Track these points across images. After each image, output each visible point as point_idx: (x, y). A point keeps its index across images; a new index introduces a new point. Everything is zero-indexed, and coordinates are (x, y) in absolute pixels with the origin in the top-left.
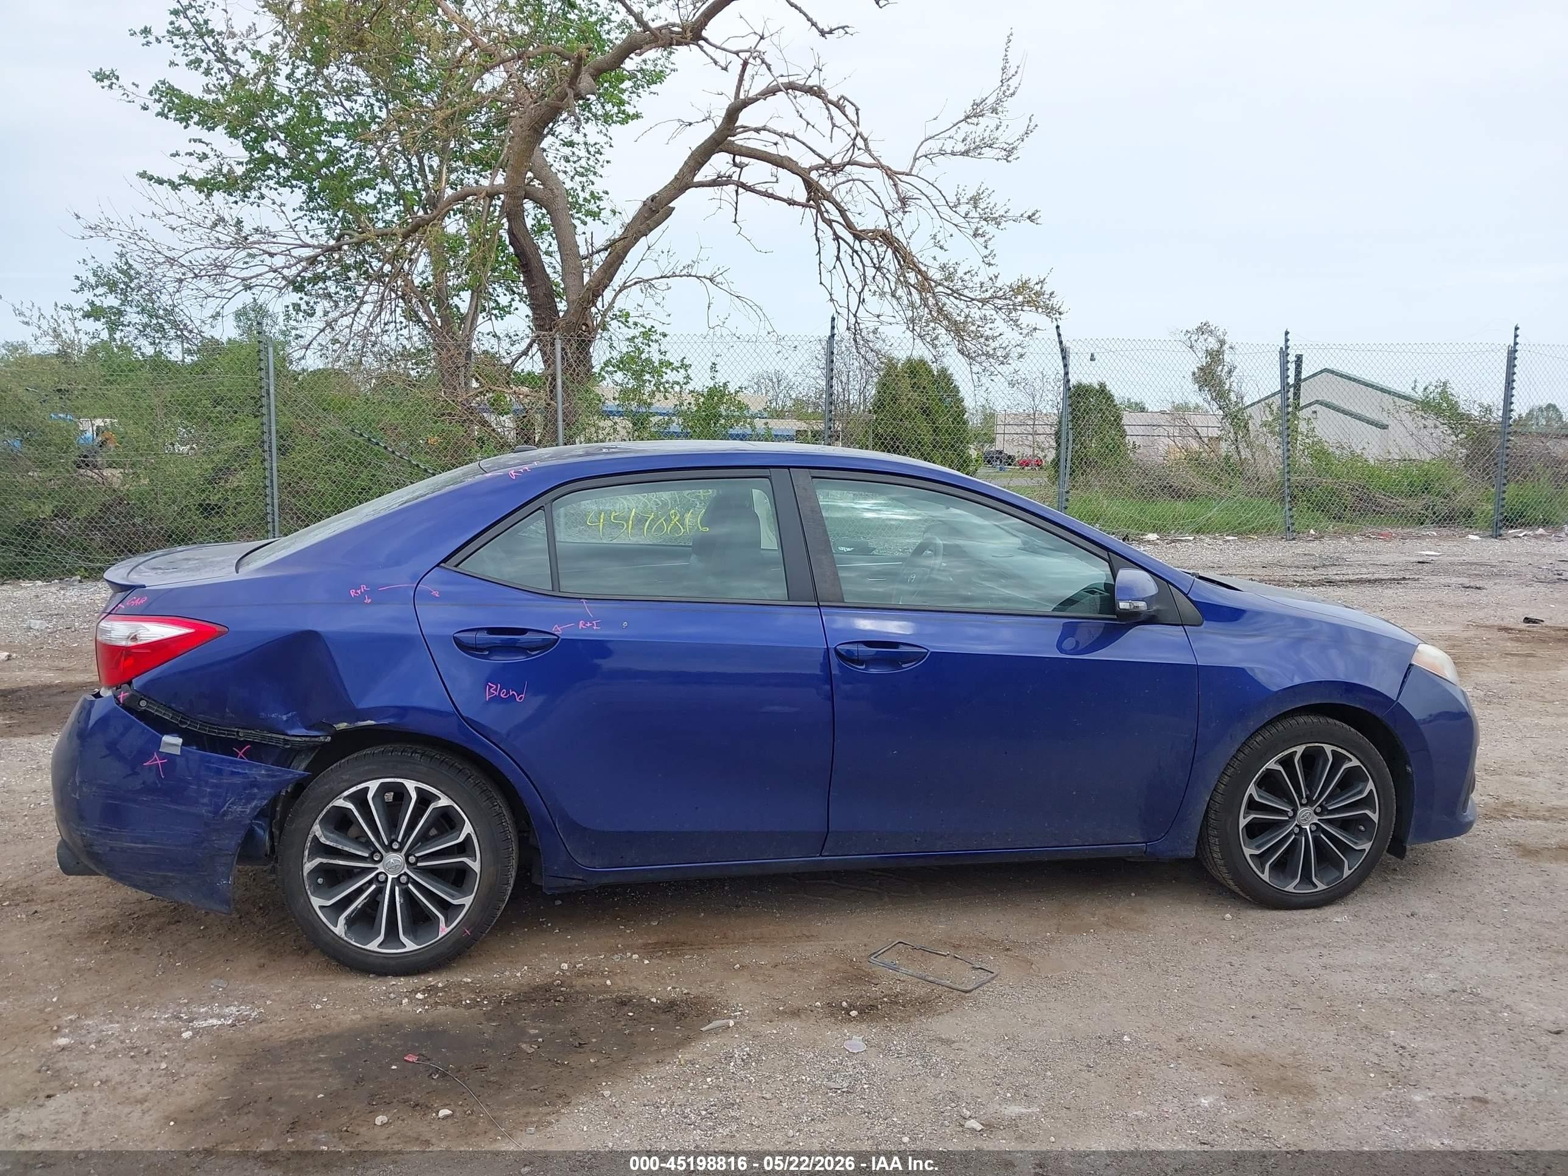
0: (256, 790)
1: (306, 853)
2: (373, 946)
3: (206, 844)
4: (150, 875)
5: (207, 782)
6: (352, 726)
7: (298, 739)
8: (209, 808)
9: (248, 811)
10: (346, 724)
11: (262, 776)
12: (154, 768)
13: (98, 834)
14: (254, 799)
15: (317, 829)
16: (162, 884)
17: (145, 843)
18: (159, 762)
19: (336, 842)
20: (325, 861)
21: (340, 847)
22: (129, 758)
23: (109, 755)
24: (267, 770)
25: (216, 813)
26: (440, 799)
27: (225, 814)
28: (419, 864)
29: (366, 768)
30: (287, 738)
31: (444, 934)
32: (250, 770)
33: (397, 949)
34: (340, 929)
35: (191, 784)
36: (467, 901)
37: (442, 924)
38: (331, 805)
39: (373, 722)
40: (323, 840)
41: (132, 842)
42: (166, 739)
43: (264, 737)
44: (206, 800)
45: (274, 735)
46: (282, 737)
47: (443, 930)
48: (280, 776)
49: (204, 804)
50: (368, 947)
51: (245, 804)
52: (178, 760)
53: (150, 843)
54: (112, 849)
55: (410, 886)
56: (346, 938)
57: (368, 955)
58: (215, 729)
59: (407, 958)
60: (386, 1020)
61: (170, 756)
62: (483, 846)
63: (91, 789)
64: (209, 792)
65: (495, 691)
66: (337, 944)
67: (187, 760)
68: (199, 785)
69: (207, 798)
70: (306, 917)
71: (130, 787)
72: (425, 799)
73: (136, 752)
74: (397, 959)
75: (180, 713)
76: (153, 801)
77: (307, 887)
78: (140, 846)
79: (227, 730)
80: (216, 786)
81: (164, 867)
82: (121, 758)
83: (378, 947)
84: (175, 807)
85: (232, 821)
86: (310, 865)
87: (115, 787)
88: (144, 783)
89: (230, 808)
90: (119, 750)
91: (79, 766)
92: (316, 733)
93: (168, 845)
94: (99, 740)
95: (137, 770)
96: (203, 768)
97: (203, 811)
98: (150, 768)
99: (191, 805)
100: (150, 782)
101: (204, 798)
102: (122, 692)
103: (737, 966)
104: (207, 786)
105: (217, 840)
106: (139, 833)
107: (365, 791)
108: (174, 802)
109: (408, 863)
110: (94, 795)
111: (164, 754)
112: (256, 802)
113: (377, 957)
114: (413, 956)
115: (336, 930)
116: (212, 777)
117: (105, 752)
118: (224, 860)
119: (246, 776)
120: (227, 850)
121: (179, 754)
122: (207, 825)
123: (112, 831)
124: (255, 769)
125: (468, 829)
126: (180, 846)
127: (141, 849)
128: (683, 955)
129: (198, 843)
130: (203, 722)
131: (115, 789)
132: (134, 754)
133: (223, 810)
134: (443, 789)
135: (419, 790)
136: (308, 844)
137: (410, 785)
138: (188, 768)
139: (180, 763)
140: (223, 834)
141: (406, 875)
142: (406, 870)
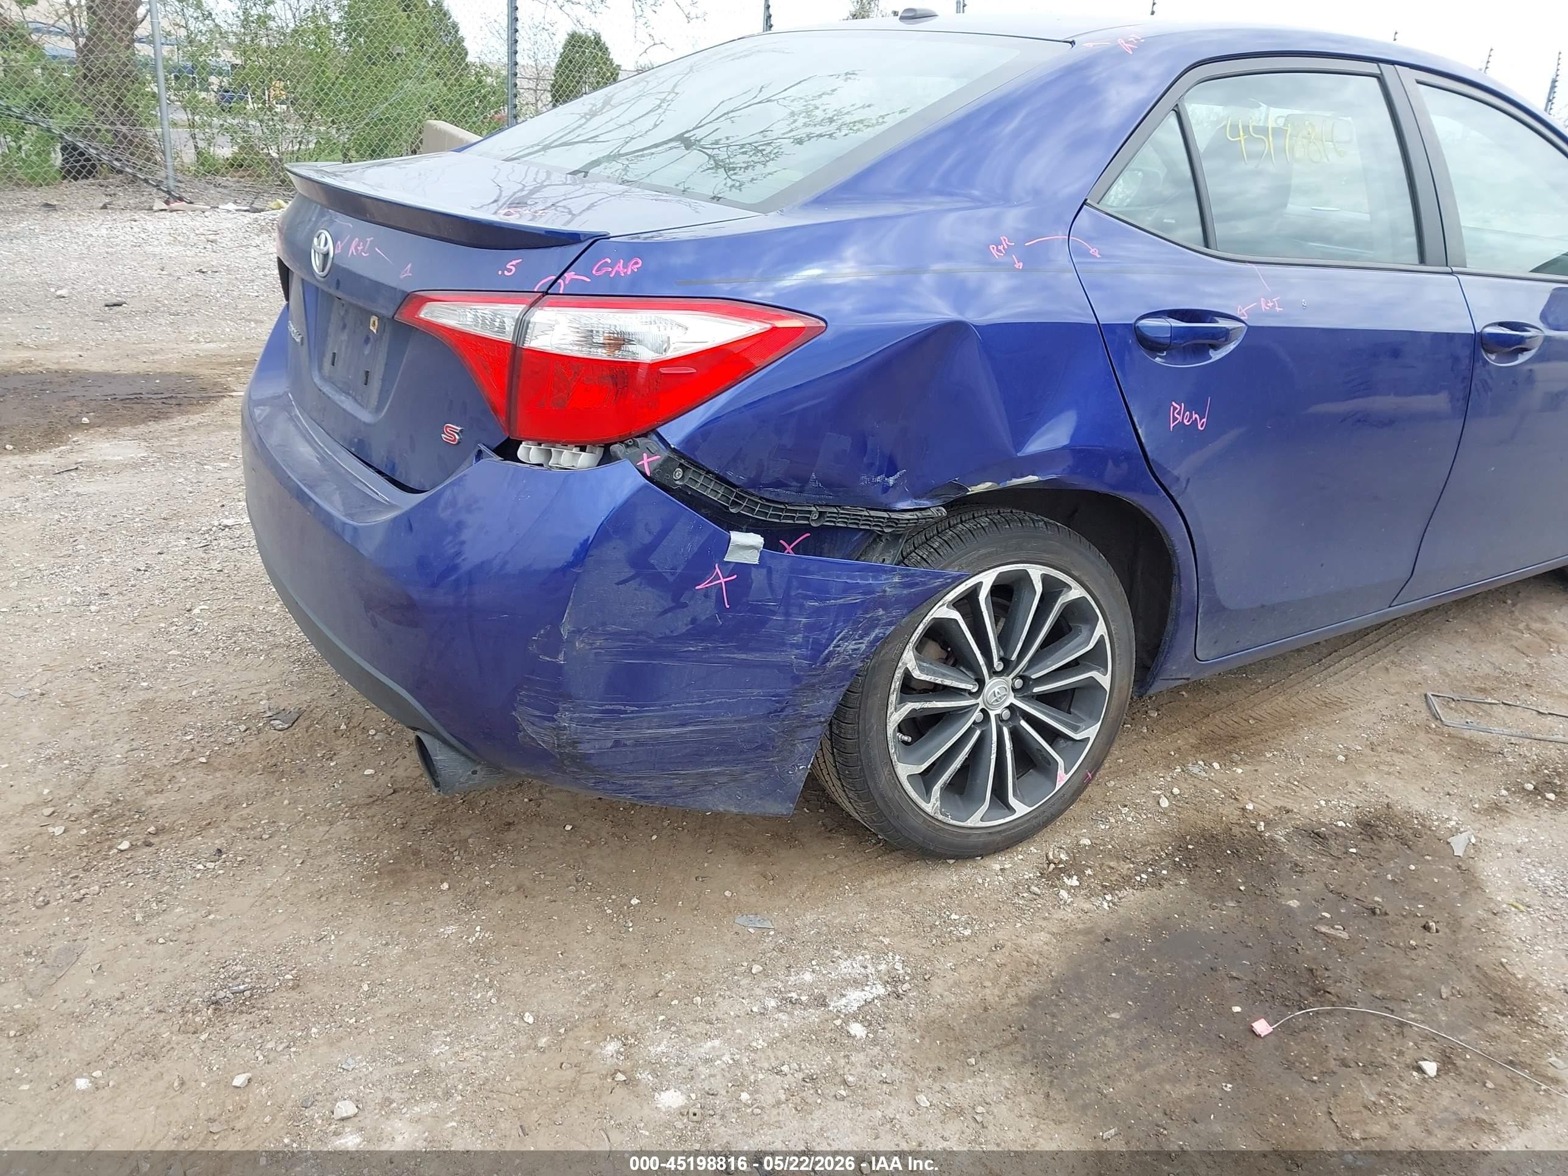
0: (881, 612)
1: (893, 698)
2: (975, 821)
3: (789, 711)
4: (678, 776)
5: (801, 606)
6: (1001, 486)
7: (907, 516)
8: (804, 651)
9: (863, 646)
10: (990, 484)
11: (894, 586)
12: (714, 591)
13: (597, 720)
14: (876, 627)
15: (909, 659)
16: (696, 787)
17: (683, 725)
18: (722, 581)
19: (934, 673)
20: (918, 705)
21: (939, 681)
22: (671, 579)
23: (632, 578)
24: (903, 576)
25: (814, 658)
26: (1069, 587)
27: (827, 659)
28: (1036, 690)
29: (982, 551)
30: (894, 516)
31: (1063, 783)
32: (875, 578)
33: (1004, 818)
34: (932, 805)
35: (774, 613)
36: (1091, 732)
37: (1061, 771)
38: (928, 618)
39: (1035, 478)
40: (917, 674)
41: (660, 727)
42: (737, 537)
43: (857, 518)
44: (798, 638)
45: (873, 513)
46: (885, 515)
47: (1061, 780)
48: (924, 583)
49: (797, 646)
50: (969, 823)
51: (862, 637)
52: (754, 573)
53: (696, 724)
54: (617, 743)
55: (1023, 723)
56: (941, 817)
57: (969, 835)
58: (782, 510)
59: (1017, 826)
60: (1088, 932)
61: (742, 568)
62: (1117, 651)
63: (591, 644)
64: (805, 625)
65: (1179, 413)
66: (929, 826)
67: (770, 571)
68: (787, 614)
69: (801, 635)
70: (891, 795)
71: (668, 632)
72: (1053, 589)
73: (682, 567)
74: (1004, 831)
75: (735, 486)
76: (706, 650)
77: (892, 751)
78: (674, 731)
79: (801, 511)
80: (817, 612)
81: (708, 759)
82: (655, 580)
83: (982, 820)
84: (744, 656)
85: (837, 667)
86: (896, 717)
87: (639, 633)
88: (694, 621)
89: (839, 646)
90: (653, 567)
91: (570, 604)
92: (925, 503)
93: (727, 722)
94: (616, 552)
95: (682, 600)
96: (795, 583)
97: (792, 656)
98: (706, 594)
99: (771, 650)
100: (703, 618)
101: (795, 634)
102: (645, 455)
103: (1341, 758)
104: (801, 615)
105: (808, 702)
106: (675, 709)
107: (975, 591)
108: (743, 648)
109: (1014, 690)
110: (596, 653)
111: (731, 567)
112: (877, 631)
113: (980, 835)
114: (1025, 823)
115: (928, 808)
116: (812, 598)
117: (628, 572)
118: (810, 732)
119: (868, 590)
120: (819, 716)
121: (757, 563)
122: (796, 679)
123: (625, 712)
124: (884, 576)
125: (1101, 629)
126: (744, 721)
127: (673, 736)
128: (1261, 753)
129: (776, 711)
130: (768, 500)
131: (640, 637)
132: (679, 571)
133: (827, 652)
134: (1076, 574)
135: (1045, 579)
136: (896, 684)
137: (1036, 573)
138: (770, 585)
139: (758, 578)
140: (820, 691)
141: (1011, 708)
142: (1012, 699)
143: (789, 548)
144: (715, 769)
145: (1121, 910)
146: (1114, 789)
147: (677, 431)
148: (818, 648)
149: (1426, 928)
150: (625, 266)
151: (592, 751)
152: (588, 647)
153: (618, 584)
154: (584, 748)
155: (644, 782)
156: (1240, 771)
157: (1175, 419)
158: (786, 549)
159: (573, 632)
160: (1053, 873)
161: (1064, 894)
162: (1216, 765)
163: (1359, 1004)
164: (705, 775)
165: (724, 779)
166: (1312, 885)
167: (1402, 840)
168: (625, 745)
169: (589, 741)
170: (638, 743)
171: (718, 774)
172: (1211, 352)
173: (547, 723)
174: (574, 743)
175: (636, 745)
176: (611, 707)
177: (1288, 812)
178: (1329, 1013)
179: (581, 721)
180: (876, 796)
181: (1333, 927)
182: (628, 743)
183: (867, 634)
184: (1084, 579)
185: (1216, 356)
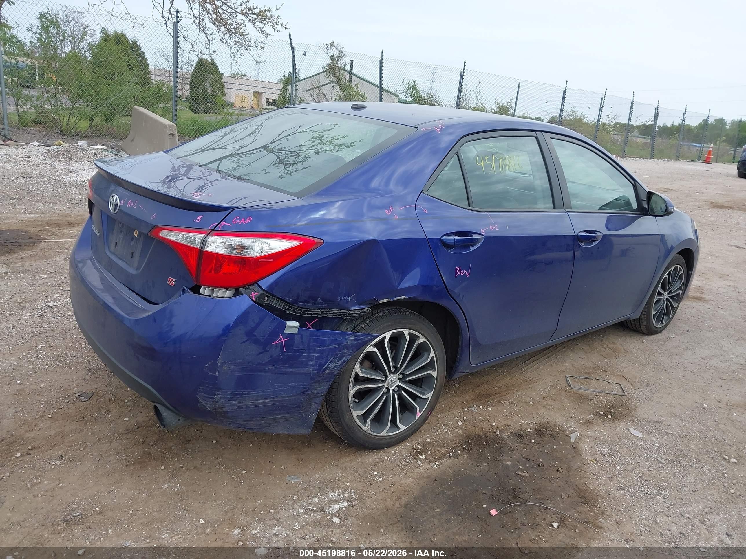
0: (346, 351)
1: (351, 384)
2: (384, 433)
3: (309, 392)
4: (263, 420)
5: (314, 350)
6: (392, 300)
7: (356, 312)
8: (315, 367)
9: (339, 365)
10: (387, 299)
11: (351, 340)
12: (280, 345)
13: (231, 398)
15: (357, 368)
16: (271, 424)
17: (266, 399)
18: (283, 340)
19: (367, 373)
20: (361, 387)
21: (369, 377)
22: (262, 341)
23: (247, 341)
25: (319, 370)
26: (420, 338)
27: (325, 370)
28: (407, 379)
29: (385, 325)
30: (351, 312)
31: (419, 416)
33: (396, 431)
34: (367, 428)
35: (303, 353)
36: (430, 395)
37: (418, 412)
38: (365, 352)
39: (404, 297)
40: (360, 374)
41: (256, 400)
42: (289, 323)
43: (336, 314)
44: (313, 362)
45: (342, 311)
46: (347, 312)
47: (418, 415)
48: (362, 339)
49: (312, 365)
50: (382, 434)
51: (338, 361)
52: (296, 337)
54: (239, 407)
55: (403, 392)
56: (370, 432)
57: (381, 439)
58: (307, 311)
59: (401, 435)
60: (428, 477)
61: (291, 335)
62: (439, 363)
63: (230, 368)
64: (316, 356)
65: (459, 271)
66: (366, 436)
67: (302, 336)
68: (309, 353)
69: (314, 361)
70: (350, 424)
71: (261, 361)
72: (413, 339)
73: (267, 336)
74: (396, 437)
75: (288, 303)
76: (276, 368)
77: (351, 406)
78: (262, 401)
79: (314, 311)
80: (320, 352)
81: (276, 412)
82: (256, 342)
83: (387, 433)
84: (291, 370)
85: (329, 373)
86: (352, 392)
87: (249, 362)
88: (271, 357)
89: (329, 365)
90: (255, 336)
91: (221, 352)
92: (363, 307)
93: (283, 397)
94: (241, 330)
95: (267, 348)
96: (312, 340)
97: (311, 370)
98: (276, 345)
99: (302, 367)
100: (275, 355)
101: (312, 361)
102: (253, 292)
103: (531, 403)
104: (314, 353)
105: (317, 388)
106: (263, 392)
107: (383, 339)
108: (291, 367)
109: (399, 379)
110: (231, 371)
111: (287, 334)
112: (344, 358)
113: (386, 439)
114: (404, 433)
115: (365, 429)
116: (318, 346)
117: (245, 338)
118: (317, 400)
119: (341, 342)
120: (321, 393)
121: (297, 333)
122: (312, 379)
123: (243, 394)
124: (347, 337)
125: (432, 354)
126: (291, 396)
127: (262, 403)
128: (499, 402)
129: (304, 392)
130: (301, 308)
131: (250, 364)
132: (266, 337)
133: (324, 367)
134: (422, 332)
135: (410, 335)
136: (352, 378)
137: (406, 332)
138: (302, 341)
139: (297, 339)
140: (322, 383)
141: (398, 386)
142: (398, 383)
143: (309, 326)
144: (279, 416)
145: (442, 468)
146: (441, 418)
147: (265, 283)
148: (321, 365)
149: (558, 471)
150: (245, 220)
151: (229, 411)
152: (228, 369)
153: (241, 343)
154: (226, 409)
155: (249, 423)
156: (491, 409)
157: (457, 273)
158: (308, 325)
159: (222, 363)
160: (415, 454)
161: (419, 462)
162: (481, 407)
163: (531, 502)
164: (274, 419)
165: (282, 420)
166: (517, 455)
167: (552, 436)
168: (242, 408)
169: (227, 407)
170: (248, 407)
171: (279, 418)
172: (471, 247)
173: (211, 400)
174: (222, 408)
175: (246, 408)
176: (237, 393)
177: (509, 426)
178: (519, 506)
179: (225, 399)
180: (344, 425)
181: (523, 472)
182: (244, 407)
183: (340, 360)
184: (425, 334)
185: (472, 249)
